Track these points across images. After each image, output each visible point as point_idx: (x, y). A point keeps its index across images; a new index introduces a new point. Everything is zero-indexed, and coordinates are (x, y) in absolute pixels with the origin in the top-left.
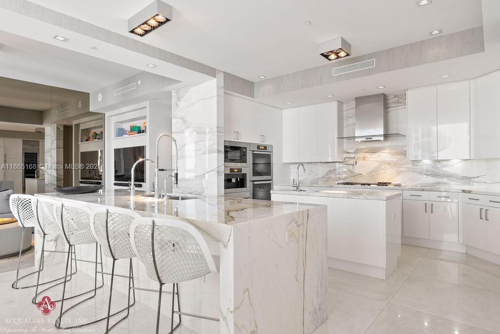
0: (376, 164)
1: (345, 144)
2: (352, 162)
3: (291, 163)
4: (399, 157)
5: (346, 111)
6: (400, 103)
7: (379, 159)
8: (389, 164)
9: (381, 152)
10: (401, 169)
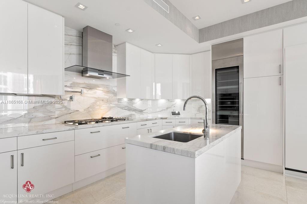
4: (110, 95)
7: (95, 96)
8: (103, 100)
9: (97, 89)
10: (111, 105)
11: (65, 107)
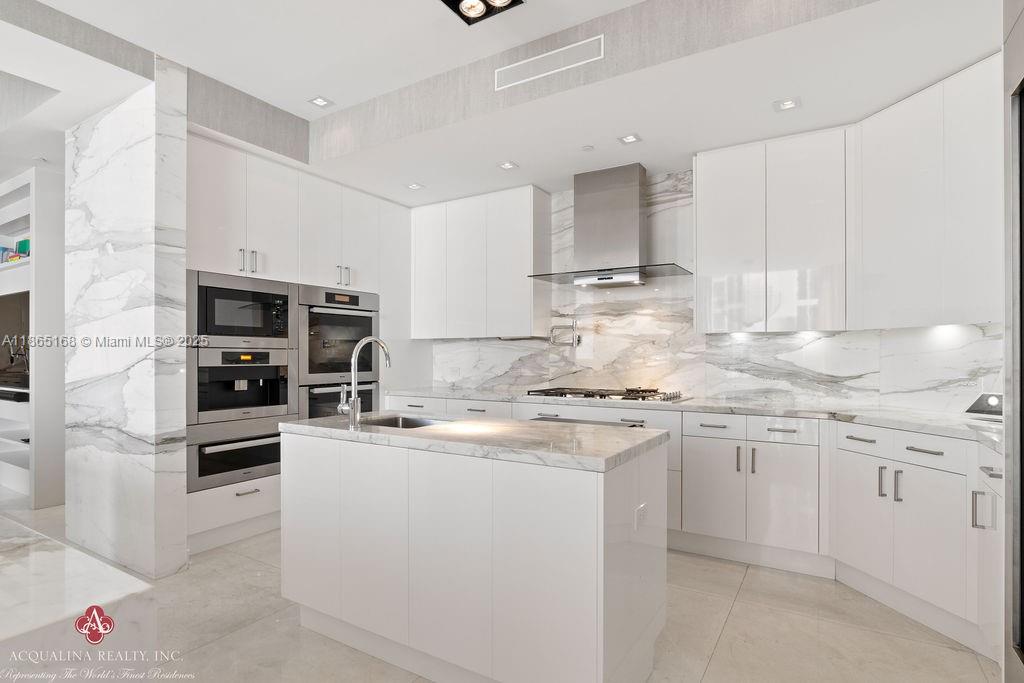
0: (626, 344)
1: (554, 296)
2: (568, 338)
3: (435, 340)
4: (678, 326)
5: (556, 212)
6: (680, 191)
7: (630, 331)
8: (653, 342)
9: (636, 314)
10: (681, 356)
11: (564, 358)
